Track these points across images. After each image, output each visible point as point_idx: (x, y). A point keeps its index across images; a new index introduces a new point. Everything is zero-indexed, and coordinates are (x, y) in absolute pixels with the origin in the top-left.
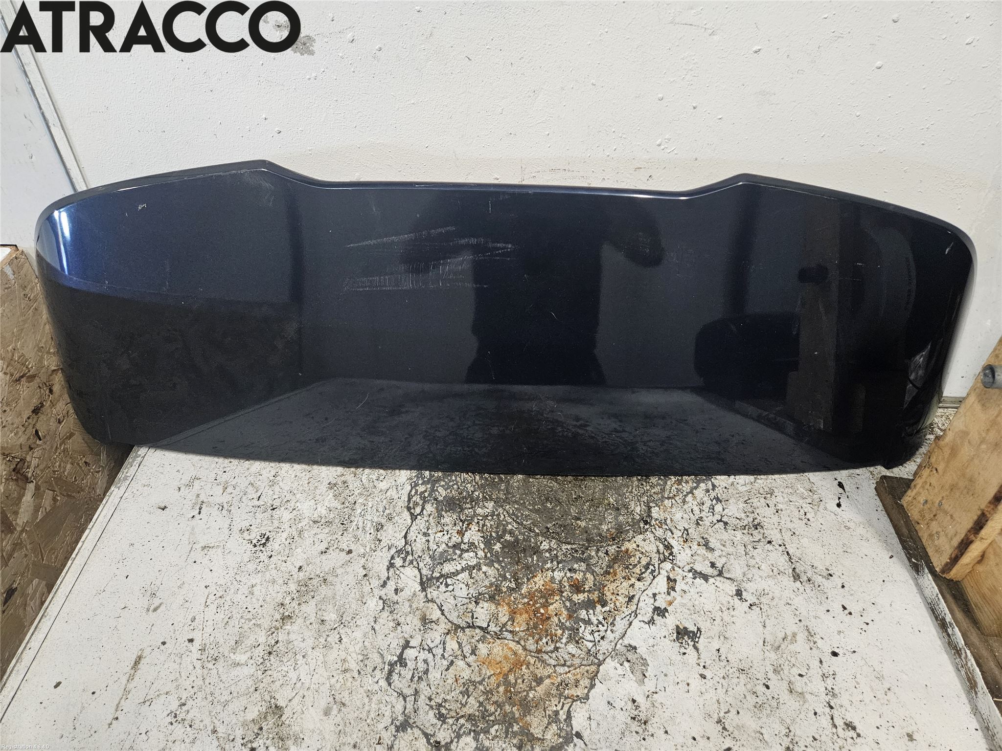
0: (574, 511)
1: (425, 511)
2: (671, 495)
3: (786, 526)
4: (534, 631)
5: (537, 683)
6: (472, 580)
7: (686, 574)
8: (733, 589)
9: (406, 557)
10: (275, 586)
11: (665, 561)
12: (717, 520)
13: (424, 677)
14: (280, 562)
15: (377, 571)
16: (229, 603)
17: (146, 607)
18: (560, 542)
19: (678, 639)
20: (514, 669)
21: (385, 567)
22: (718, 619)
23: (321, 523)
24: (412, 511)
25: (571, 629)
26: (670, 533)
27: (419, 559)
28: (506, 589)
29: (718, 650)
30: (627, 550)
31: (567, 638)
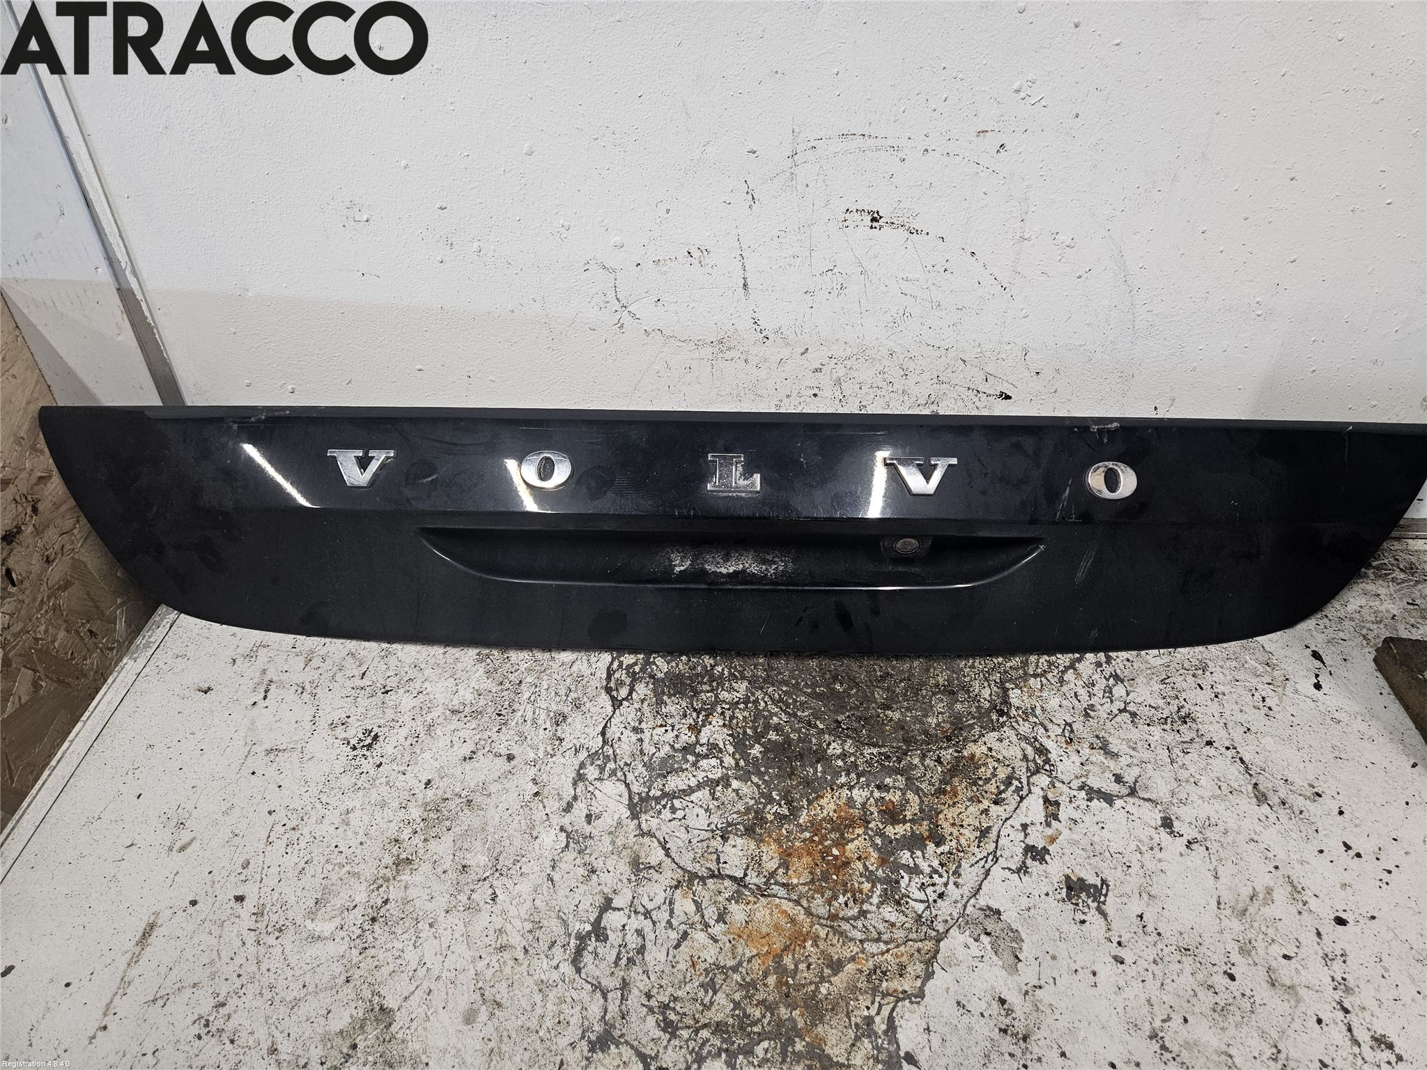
0: (879, 695)
1: (634, 694)
2: (1040, 670)
3: (1233, 718)
4: (824, 884)
5: (832, 969)
6: (716, 803)
7: (1075, 793)
8: (1155, 817)
9: (605, 764)
10: (385, 813)
11: (1038, 772)
12: (1119, 710)
13: (638, 959)
14: (394, 773)
15: (556, 787)
16: (308, 838)
17: (169, 844)
18: (859, 743)
19: (1069, 897)
20: (793, 947)
21: (570, 780)
22: (1136, 867)
23: (465, 713)
24: (614, 693)
25: (887, 881)
26: (1042, 730)
27: (626, 769)
28: (773, 817)
29: (1141, 917)
30: (973, 756)
31: (880, 896)
